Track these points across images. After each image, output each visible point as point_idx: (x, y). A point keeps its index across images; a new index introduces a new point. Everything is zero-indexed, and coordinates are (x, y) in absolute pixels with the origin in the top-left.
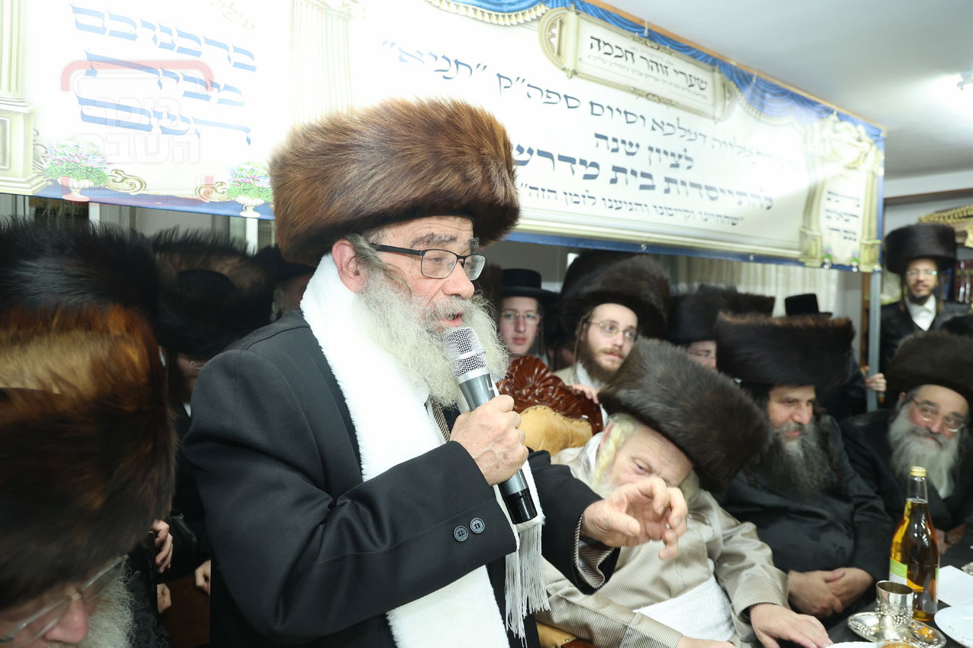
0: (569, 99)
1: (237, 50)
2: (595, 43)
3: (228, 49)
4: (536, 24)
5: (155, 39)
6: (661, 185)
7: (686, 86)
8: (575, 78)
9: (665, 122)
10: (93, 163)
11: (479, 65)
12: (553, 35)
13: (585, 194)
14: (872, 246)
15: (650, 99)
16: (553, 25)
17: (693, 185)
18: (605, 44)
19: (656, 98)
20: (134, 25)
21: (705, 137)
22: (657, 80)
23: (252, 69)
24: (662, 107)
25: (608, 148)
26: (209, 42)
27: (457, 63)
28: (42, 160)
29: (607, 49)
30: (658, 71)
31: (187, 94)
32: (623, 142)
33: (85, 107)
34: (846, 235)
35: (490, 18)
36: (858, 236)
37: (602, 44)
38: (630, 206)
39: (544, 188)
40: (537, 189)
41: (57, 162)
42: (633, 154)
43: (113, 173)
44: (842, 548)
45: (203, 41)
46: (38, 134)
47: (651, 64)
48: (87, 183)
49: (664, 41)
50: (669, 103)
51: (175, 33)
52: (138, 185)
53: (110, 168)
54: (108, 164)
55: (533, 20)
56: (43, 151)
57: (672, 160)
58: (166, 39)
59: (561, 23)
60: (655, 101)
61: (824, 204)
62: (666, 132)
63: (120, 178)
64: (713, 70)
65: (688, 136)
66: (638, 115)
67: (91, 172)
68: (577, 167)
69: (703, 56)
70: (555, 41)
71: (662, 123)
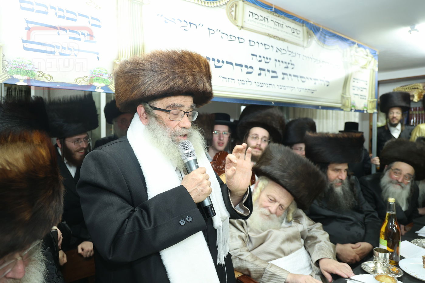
0: (240, 39)
1: (93, 18)
2: (251, 14)
3: (88, 18)
4: (225, 6)
5: (56, 14)
6: (280, 76)
7: (291, 33)
8: (242, 30)
9: (282, 49)
10: (29, 68)
11: (200, 24)
12: (233, 11)
13: (247, 80)
14: (373, 102)
15: (275, 39)
16: (232, 6)
17: (294, 76)
18: (255, 15)
19: (278, 38)
20: (47, 8)
21: (299, 55)
22: (278, 30)
23: (100, 26)
24: (280, 42)
26: (80, 15)
27: (190, 23)
28: (6, 67)
29: (256, 17)
30: (279, 26)
31: (71, 38)
32: (264, 57)
33: (25, 44)
34: (361, 97)
35: (205, 3)
36: (367, 97)
37: (254, 15)
38: (267, 86)
39: (229, 78)
40: (226, 78)
41: (13, 68)
42: (268, 63)
43: (38, 73)
44: (360, 234)
45: (77, 15)
46: (4, 56)
47: (276, 23)
48: (27, 77)
49: (281, 13)
50: (284, 40)
51: (65, 11)
52: (49, 78)
53: (37, 70)
54: (36, 69)
55: (223, 4)
56: (6, 63)
57: (285, 65)
58: (61, 13)
59: (236, 5)
60: (277, 39)
61: (352, 83)
62: (282, 53)
63: (41, 75)
64: (303, 26)
65: (292, 55)
66: (270, 45)
67: (28, 72)
68: (244, 68)
69: (299, 19)
70: (233, 13)
71: (281, 49)
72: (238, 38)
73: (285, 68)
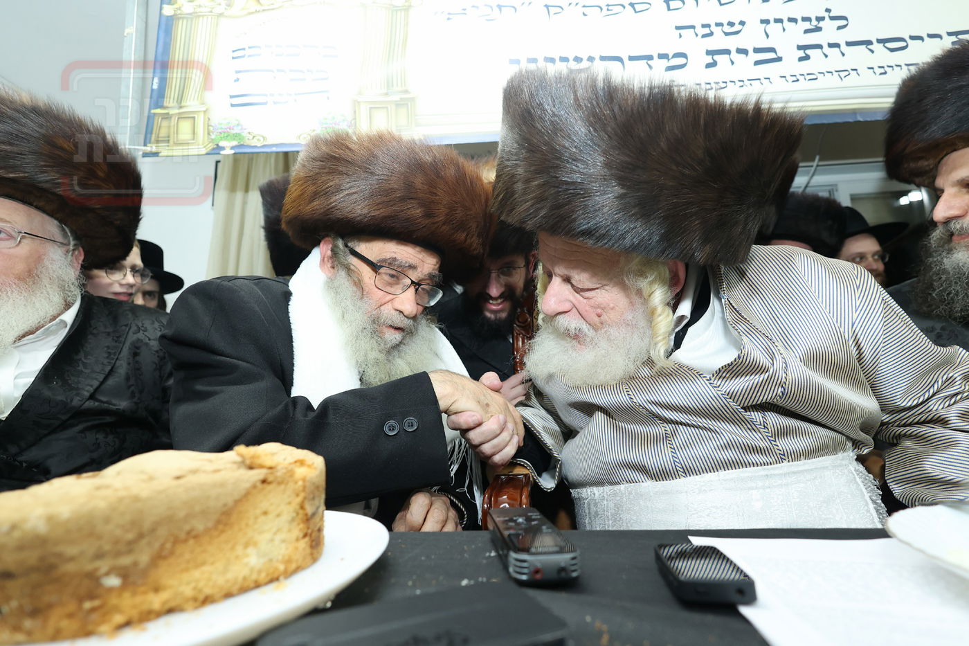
0: (635, 6)
1: (325, 47)
3: (319, 48)
6: (790, 54)
10: (236, 130)
23: (335, 56)
25: (697, 35)
27: (500, 7)
28: (211, 134)
31: (291, 80)
32: (718, 25)
33: (232, 99)
38: (741, 84)
41: (218, 134)
42: (736, 33)
43: (248, 135)
46: (210, 120)
48: (235, 143)
51: (285, 47)
52: (262, 140)
53: (246, 131)
56: (212, 129)
57: (807, 25)
58: (279, 51)
63: (251, 137)
67: (236, 136)
68: (656, 62)
72: (632, 5)
73: (806, 31)
